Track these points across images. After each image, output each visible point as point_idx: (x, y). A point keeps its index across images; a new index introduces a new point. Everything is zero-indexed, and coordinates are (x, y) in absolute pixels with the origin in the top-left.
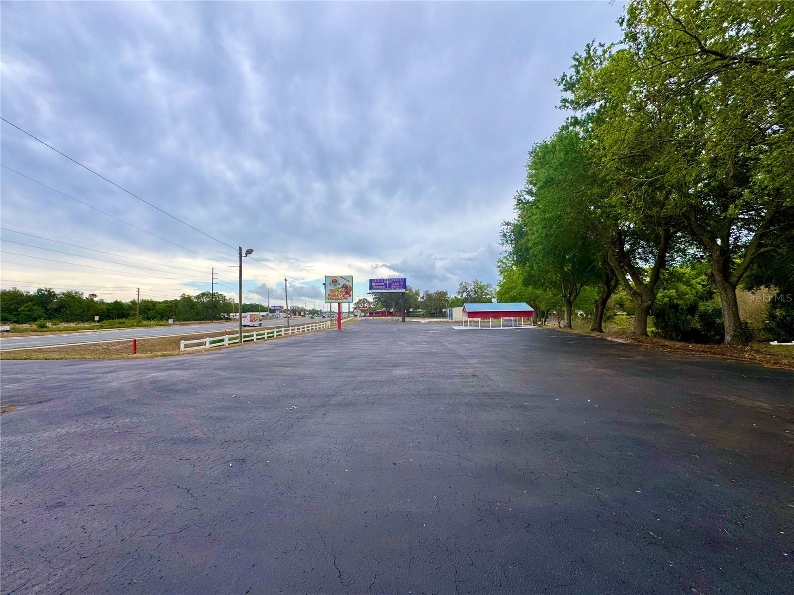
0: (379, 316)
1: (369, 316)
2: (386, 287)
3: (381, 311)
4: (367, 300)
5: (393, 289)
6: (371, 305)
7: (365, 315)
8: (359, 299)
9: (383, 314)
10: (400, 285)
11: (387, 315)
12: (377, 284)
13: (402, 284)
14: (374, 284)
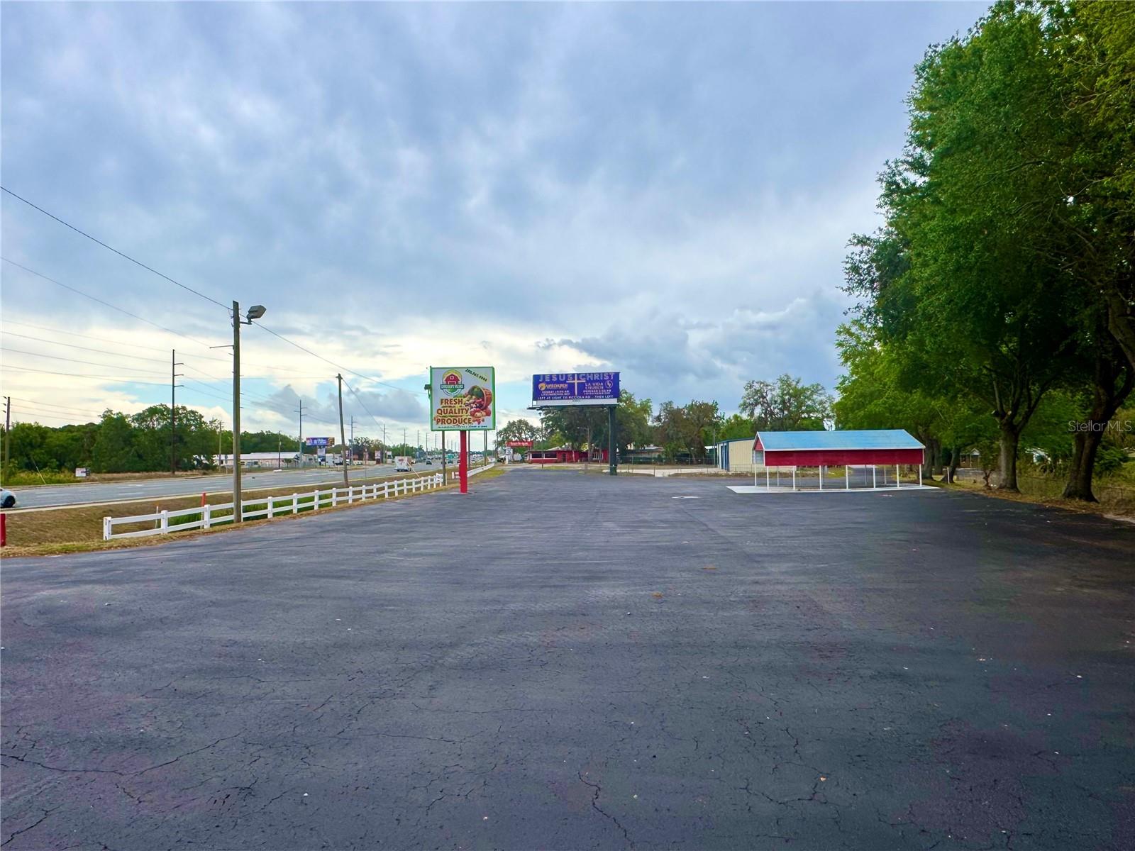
0: (556, 462)
1: (532, 462)
2: (573, 394)
3: (560, 449)
4: (526, 424)
5: (589, 397)
6: (538, 436)
7: (523, 458)
8: (509, 422)
9: (564, 456)
10: (606, 389)
11: (574, 460)
12: (550, 386)
13: (609, 385)
14: (542, 386)
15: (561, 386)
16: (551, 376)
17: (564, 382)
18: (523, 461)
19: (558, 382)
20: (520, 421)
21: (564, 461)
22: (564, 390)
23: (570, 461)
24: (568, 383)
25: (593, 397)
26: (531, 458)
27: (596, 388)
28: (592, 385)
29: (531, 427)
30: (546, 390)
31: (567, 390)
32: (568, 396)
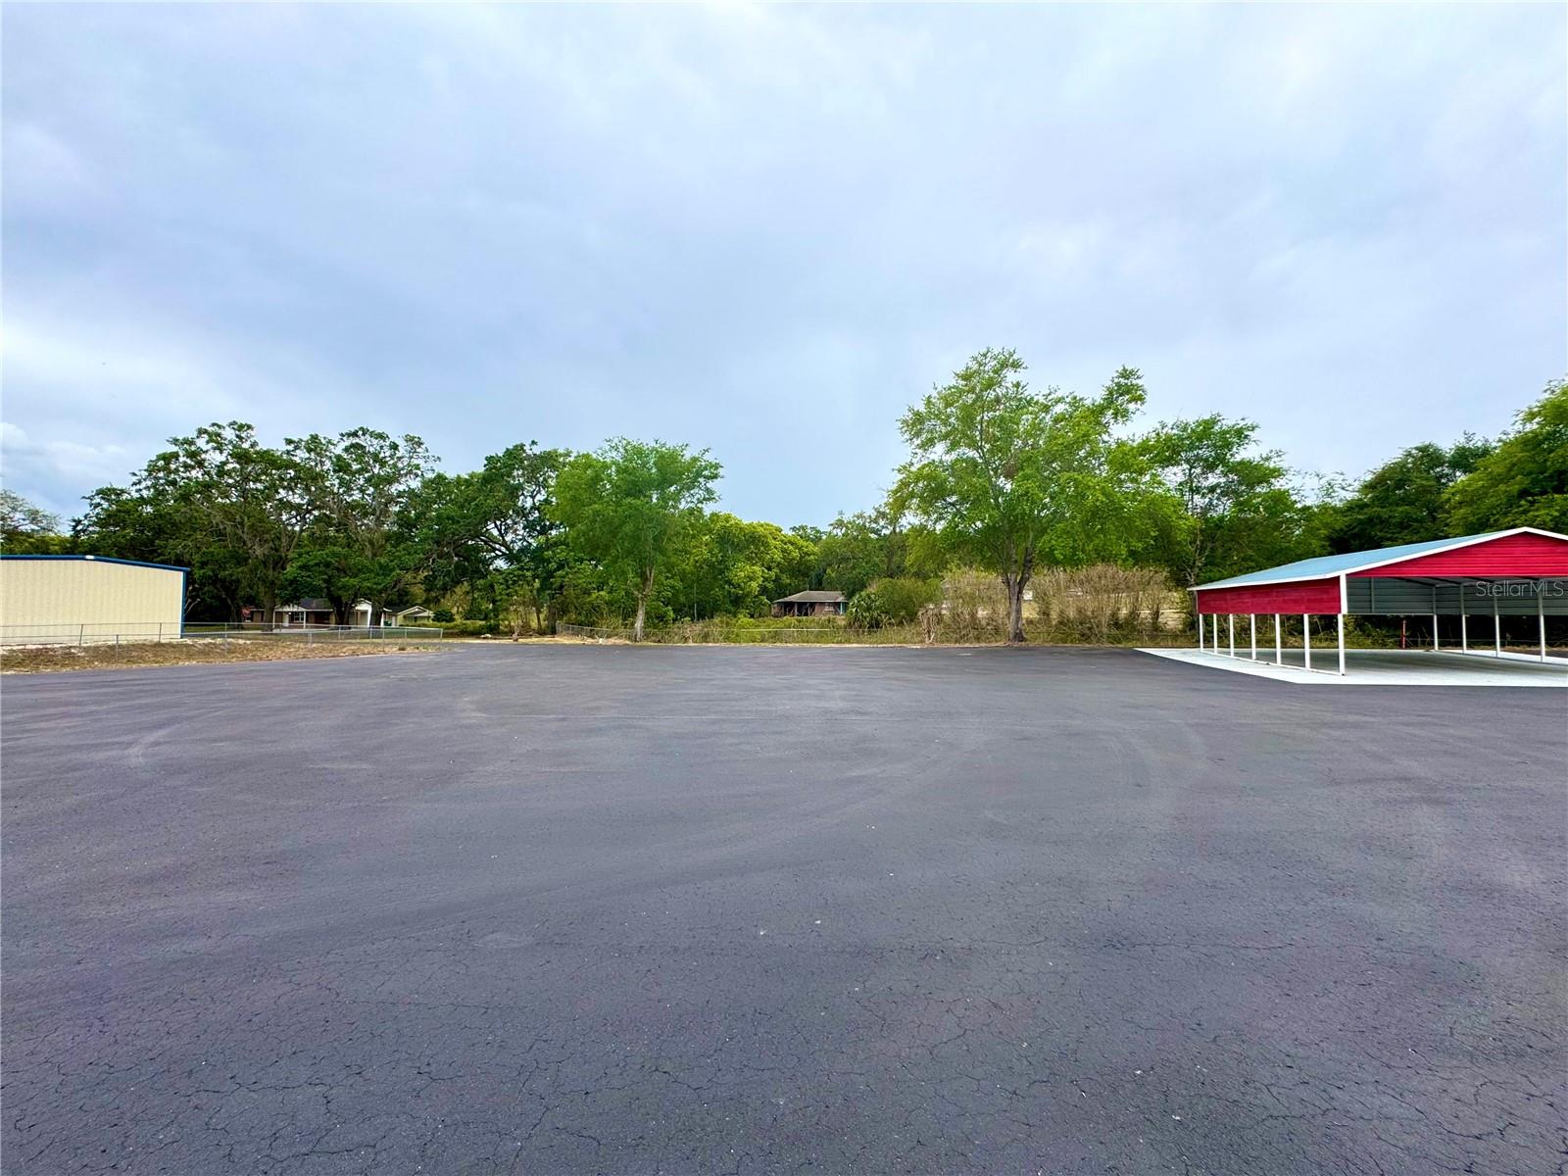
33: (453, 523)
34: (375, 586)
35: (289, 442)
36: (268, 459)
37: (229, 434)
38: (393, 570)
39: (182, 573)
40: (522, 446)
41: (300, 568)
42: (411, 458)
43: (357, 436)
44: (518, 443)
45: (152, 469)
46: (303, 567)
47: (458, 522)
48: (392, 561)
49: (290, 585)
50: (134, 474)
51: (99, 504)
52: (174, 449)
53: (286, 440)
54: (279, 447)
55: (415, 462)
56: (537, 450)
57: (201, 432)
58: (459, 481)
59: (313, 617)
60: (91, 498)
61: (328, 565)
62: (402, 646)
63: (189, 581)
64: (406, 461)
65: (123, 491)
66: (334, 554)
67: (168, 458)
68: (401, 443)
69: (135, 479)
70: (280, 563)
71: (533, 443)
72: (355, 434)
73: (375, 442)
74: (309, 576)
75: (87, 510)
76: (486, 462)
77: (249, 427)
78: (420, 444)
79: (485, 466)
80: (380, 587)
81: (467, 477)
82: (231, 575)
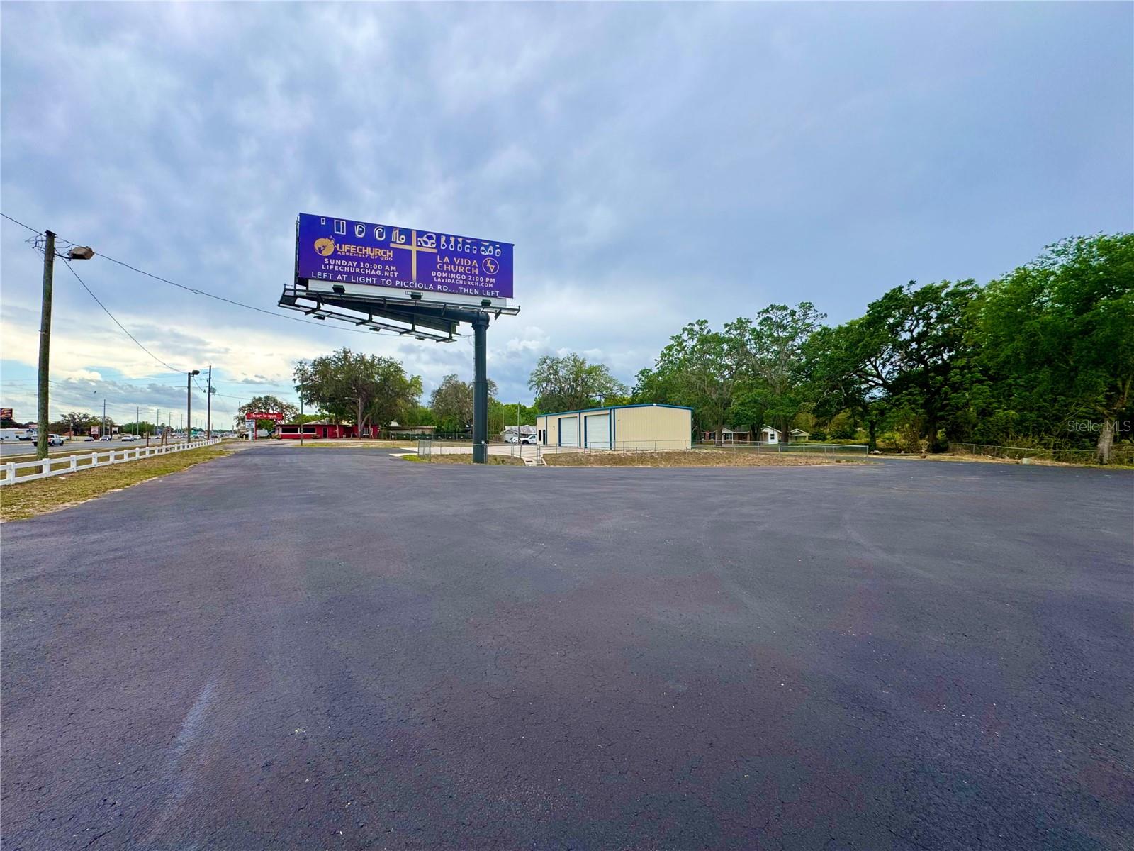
0: (315, 438)
1: (282, 437)
2: (404, 274)
3: (319, 423)
4: (275, 401)
5: (446, 288)
6: (288, 413)
7: (270, 434)
8: (255, 398)
9: (325, 431)
10: (485, 276)
11: (338, 436)
12: (345, 247)
13: (492, 268)
14: (325, 246)
15: (377, 252)
16: (351, 224)
17: (385, 245)
18: (270, 436)
19: (369, 241)
20: (267, 398)
21: (325, 436)
22: (384, 263)
23: (333, 436)
24: (394, 249)
25: (454, 289)
26: (281, 433)
27: (461, 269)
28: (452, 262)
29: (280, 403)
30: (335, 255)
31: (390, 264)
32: (394, 279)
33: (843, 363)
34: (788, 414)
35: (726, 325)
36: (717, 339)
37: (697, 328)
38: (799, 403)
39: (690, 411)
40: (900, 288)
41: (740, 405)
42: (804, 319)
43: (768, 312)
44: (896, 286)
45: (663, 355)
46: (742, 404)
47: (846, 361)
48: (797, 396)
49: (736, 416)
50: (656, 360)
51: (641, 379)
52: (672, 342)
53: (725, 325)
54: (722, 331)
55: (807, 321)
56: (916, 288)
57: (685, 329)
58: (840, 329)
59: (737, 436)
60: (638, 376)
61: (756, 402)
62: (838, 459)
63: (694, 415)
64: (800, 323)
65: (649, 370)
66: (760, 394)
67: (670, 348)
68: (797, 309)
69: (656, 362)
70: (727, 404)
71: (912, 283)
72: (767, 311)
73: (779, 313)
74: (745, 410)
75: (637, 382)
76: (869, 309)
77: (706, 321)
78: (810, 308)
79: (868, 312)
80: (791, 415)
81: (847, 326)
82: (701, 412)
